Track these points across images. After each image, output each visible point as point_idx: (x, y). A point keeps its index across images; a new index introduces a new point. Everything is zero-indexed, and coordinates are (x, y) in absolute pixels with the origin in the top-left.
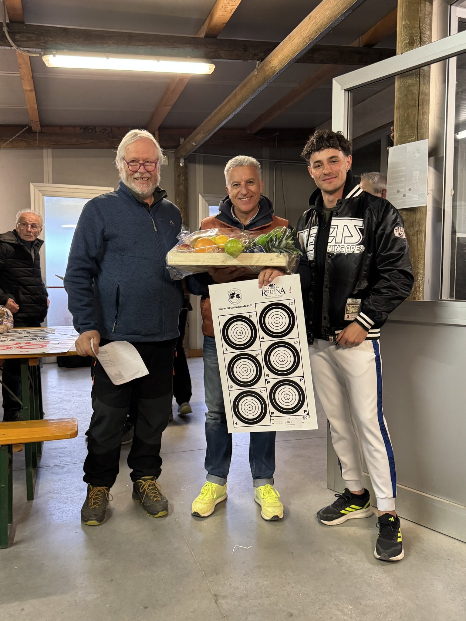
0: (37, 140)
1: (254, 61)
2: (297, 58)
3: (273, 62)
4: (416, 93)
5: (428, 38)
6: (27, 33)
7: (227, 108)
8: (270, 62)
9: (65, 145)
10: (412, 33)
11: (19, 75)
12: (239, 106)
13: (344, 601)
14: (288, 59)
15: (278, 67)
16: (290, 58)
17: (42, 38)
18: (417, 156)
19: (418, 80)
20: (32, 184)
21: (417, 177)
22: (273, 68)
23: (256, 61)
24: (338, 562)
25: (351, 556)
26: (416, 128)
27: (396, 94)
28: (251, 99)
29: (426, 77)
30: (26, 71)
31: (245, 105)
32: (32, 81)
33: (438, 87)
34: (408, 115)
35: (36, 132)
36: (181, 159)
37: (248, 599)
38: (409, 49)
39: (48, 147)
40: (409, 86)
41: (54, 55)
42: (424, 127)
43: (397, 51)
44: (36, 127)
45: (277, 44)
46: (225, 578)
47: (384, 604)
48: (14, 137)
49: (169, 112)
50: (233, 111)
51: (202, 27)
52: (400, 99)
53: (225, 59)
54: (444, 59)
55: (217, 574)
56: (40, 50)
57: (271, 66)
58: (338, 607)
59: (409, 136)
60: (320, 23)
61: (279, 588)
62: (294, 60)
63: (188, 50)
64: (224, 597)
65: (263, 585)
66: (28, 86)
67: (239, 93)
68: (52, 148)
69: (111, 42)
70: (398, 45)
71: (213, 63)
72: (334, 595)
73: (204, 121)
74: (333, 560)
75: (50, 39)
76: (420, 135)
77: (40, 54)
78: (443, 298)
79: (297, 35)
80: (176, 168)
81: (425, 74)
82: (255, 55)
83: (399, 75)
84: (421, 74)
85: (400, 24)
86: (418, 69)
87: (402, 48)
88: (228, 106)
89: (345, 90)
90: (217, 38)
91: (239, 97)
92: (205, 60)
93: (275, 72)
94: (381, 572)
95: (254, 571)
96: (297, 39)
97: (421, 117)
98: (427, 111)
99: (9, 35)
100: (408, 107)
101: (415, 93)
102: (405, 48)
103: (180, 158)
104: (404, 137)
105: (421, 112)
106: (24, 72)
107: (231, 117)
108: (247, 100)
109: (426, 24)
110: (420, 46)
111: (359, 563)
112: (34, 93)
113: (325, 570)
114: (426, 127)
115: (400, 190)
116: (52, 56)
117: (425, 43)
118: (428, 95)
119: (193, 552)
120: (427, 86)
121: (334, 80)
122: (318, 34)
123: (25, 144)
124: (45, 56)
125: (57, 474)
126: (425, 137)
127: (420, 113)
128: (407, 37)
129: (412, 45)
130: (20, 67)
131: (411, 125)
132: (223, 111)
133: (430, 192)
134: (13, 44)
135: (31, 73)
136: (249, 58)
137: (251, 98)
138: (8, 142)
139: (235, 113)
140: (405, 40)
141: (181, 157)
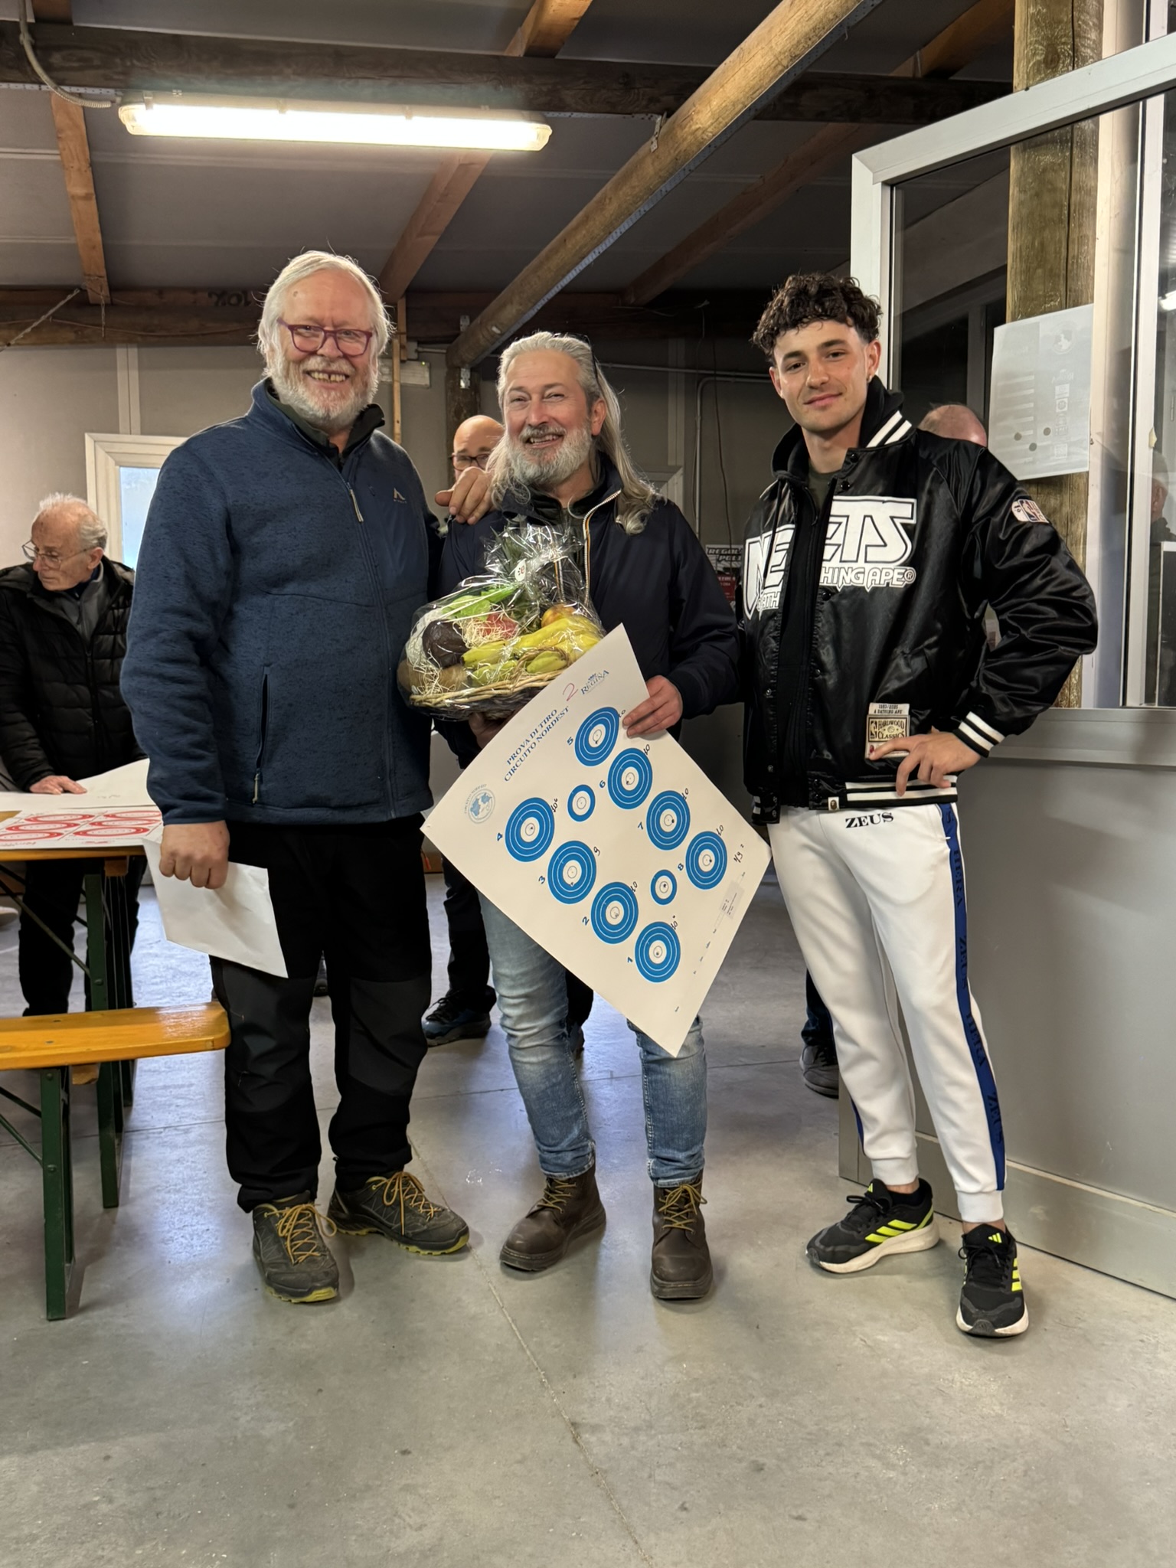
0: (100, 325)
1: (649, 115)
2: (759, 107)
3: (700, 116)
4: (1064, 187)
5: (1092, 50)
6: (82, 48)
7: (581, 237)
8: (689, 117)
9: (173, 336)
10: (1053, 35)
11: (58, 158)
12: (610, 233)
13: (886, 1437)
14: (737, 109)
15: (710, 130)
16: (740, 106)
17: (118, 60)
18: (1064, 347)
19: (1068, 154)
20: (91, 437)
21: (1066, 400)
22: (700, 132)
23: (655, 116)
24: (869, 1346)
25: (903, 1333)
26: (1061, 278)
27: (1013, 190)
28: (643, 213)
29: (1088, 148)
30: (75, 145)
31: (627, 227)
32: (89, 174)
33: (1118, 173)
34: (1042, 244)
35: (98, 305)
36: (463, 370)
37: (653, 1432)
38: (1046, 76)
39: (129, 341)
40: (1044, 170)
41: (148, 104)
42: (1081, 274)
43: (1015, 82)
44: (100, 293)
45: (708, 72)
46: (597, 1384)
47: (986, 1445)
48: (43, 318)
49: (432, 251)
50: (597, 245)
51: (519, 30)
52: (1021, 203)
53: (577, 111)
54: (1134, 101)
55: (575, 1376)
56: (112, 91)
57: (694, 128)
58: (872, 1449)
59: (1045, 297)
60: (817, 16)
61: (728, 1407)
62: (753, 113)
63: (483, 89)
64: (595, 1429)
65: (690, 1400)
66: (79, 186)
67: (610, 199)
68: (140, 345)
69: (289, 71)
70: (1018, 66)
71: (546, 121)
72: (863, 1423)
73: (521, 270)
74: (857, 1342)
75: (135, 62)
76: (1073, 294)
77: (113, 102)
78: (1129, 703)
79: (759, 48)
80: (449, 394)
81: (1085, 139)
82: (651, 100)
83: (1021, 144)
84: (1076, 139)
85: (1021, 12)
86: (1068, 128)
87: (1028, 74)
88: (584, 232)
89: (885, 183)
90: (557, 57)
91: (611, 208)
92: (526, 113)
93: (702, 143)
94: (976, 1370)
95: (666, 1369)
96: (759, 56)
97: (1074, 250)
98: (1090, 233)
99: (36, 55)
100: (1043, 224)
101: (1062, 188)
102: (1034, 74)
103: (459, 368)
104: (1033, 300)
105: (1074, 236)
106: (70, 150)
107: (590, 259)
108: (633, 216)
109: (1088, 13)
110: (1073, 69)
111: (922, 1350)
112: (94, 202)
113: (839, 1365)
114: (1088, 274)
115: (1022, 433)
116: (142, 107)
117: (1084, 62)
118: (1092, 193)
119: (516, 1325)
120: (1091, 169)
121: (858, 157)
122: (813, 43)
123: (72, 336)
124: (125, 108)
125: (175, 1146)
126: (1084, 299)
127: (1073, 242)
128: (1040, 47)
129: (1053, 66)
130: (59, 138)
131: (1051, 270)
132: (569, 246)
133: (1097, 439)
134: (44, 77)
135: (88, 153)
136: (637, 109)
137: (642, 210)
138: (29, 330)
139: (602, 248)
140: (1034, 55)
141: (463, 364)
